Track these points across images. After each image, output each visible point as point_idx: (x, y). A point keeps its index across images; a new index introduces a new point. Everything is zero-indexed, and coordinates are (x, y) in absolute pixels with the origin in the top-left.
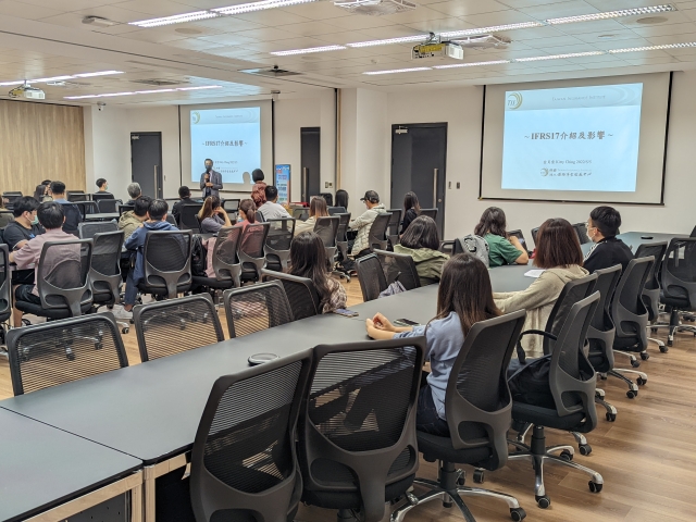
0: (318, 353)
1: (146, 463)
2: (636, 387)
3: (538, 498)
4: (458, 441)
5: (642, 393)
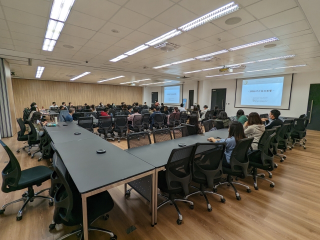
1: (156, 168)
2: (283, 159)
3: (255, 187)
4: (233, 170)
5: (285, 161)
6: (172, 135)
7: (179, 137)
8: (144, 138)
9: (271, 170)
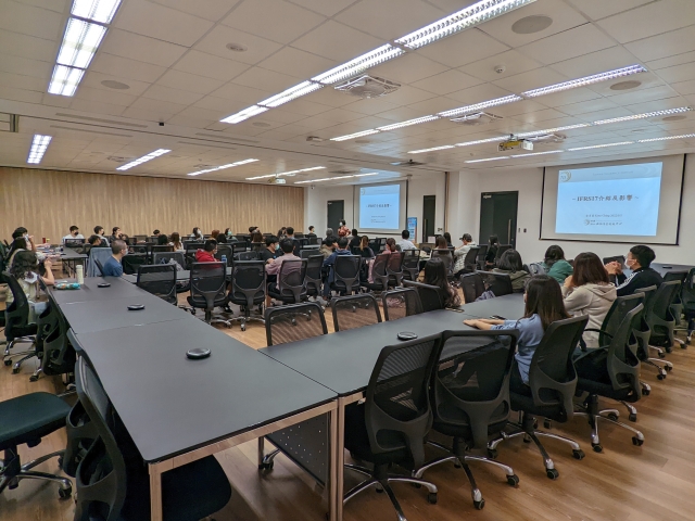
0: (446, 335)
1: (340, 395)
2: (664, 372)
3: (593, 445)
4: (538, 401)
5: (669, 377)
6: (382, 310)
7: (399, 318)
8: (308, 320)
9: (634, 399)
